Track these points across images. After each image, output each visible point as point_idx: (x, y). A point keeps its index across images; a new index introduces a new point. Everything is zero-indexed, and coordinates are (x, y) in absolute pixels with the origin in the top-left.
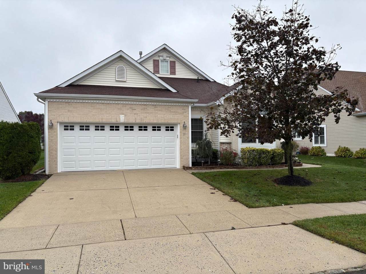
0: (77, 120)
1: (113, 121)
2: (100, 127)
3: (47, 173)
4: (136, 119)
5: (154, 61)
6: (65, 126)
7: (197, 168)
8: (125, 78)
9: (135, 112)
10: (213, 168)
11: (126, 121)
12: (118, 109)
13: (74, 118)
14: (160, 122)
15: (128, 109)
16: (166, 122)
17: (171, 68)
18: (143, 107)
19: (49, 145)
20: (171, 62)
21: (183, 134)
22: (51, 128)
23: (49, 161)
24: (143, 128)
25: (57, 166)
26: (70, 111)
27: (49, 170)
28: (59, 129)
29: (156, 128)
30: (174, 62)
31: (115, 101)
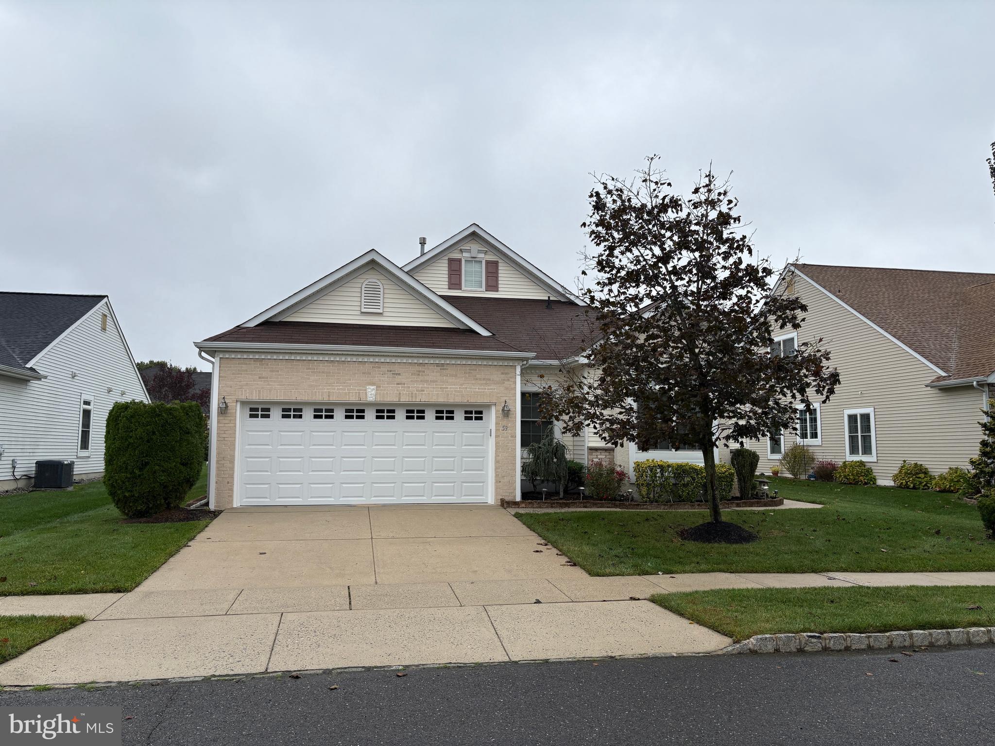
0: (277, 397)
1: (353, 399)
2: (324, 412)
3: (212, 507)
4: (400, 393)
5: (451, 261)
6: (251, 410)
7: (530, 503)
8: (381, 307)
9: (398, 379)
10: (567, 505)
11: (379, 399)
12: (363, 373)
13: (270, 391)
14: (451, 400)
15: (385, 374)
16: (465, 401)
17: (487, 277)
18: (417, 368)
19: (218, 448)
20: (488, 262)
21: (503, 429)
22: (223, 412)
23: (216, 482)
24: (415, 413)
25: (233, 493)
26: (263, 378)
27: (217, 502)
28: (240, 414)
29: (445, 414)
30: (496, 264)
31: (357, 357)
